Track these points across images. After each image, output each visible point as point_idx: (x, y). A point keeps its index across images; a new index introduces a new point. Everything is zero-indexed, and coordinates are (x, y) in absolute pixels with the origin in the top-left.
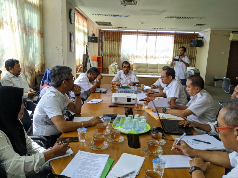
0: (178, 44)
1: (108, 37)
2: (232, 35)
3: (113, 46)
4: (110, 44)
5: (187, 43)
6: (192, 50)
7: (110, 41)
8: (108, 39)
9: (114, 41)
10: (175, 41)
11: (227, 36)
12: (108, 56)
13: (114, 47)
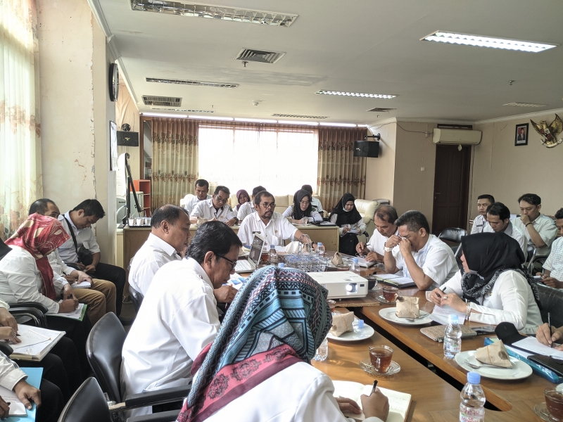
0: (326, 151)
1: (163, 134)
2: (438, 132)
3: (177, 155)
4: (168, 148)
5: (346, 149)
6: (356, 164)
7: (168, 142)
8: (163, 138)
9: (177, 143)
10: (320, 143)
11: (429, 134)
12: (163, 179)
13: (179, 158)
